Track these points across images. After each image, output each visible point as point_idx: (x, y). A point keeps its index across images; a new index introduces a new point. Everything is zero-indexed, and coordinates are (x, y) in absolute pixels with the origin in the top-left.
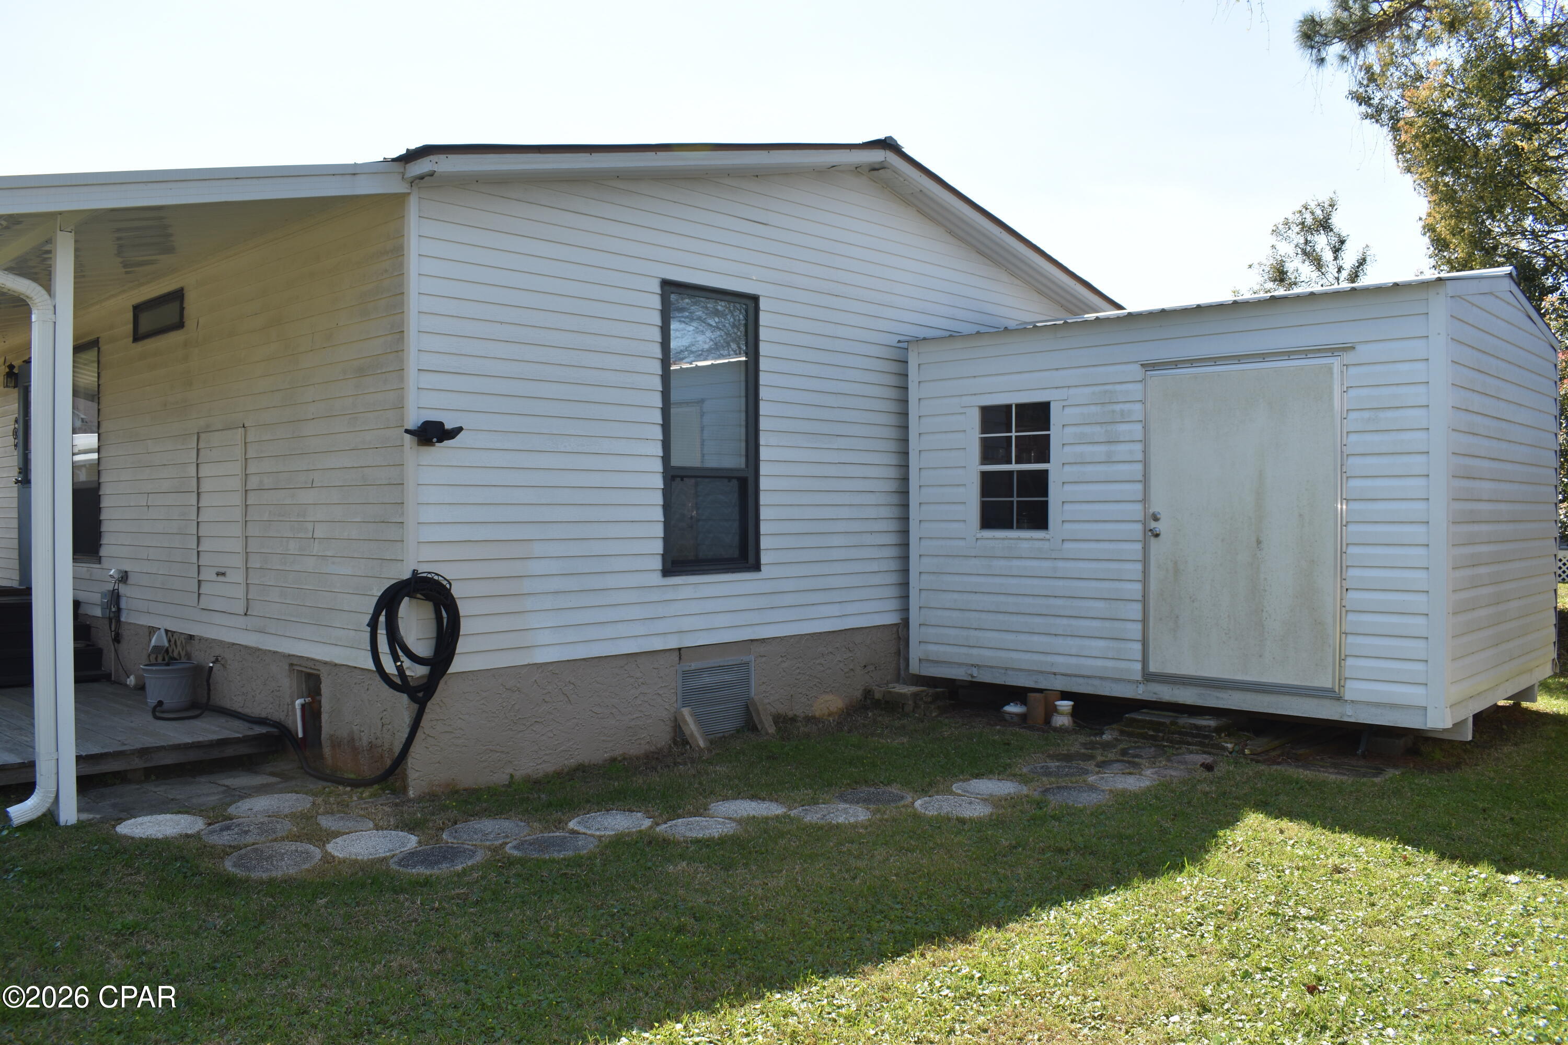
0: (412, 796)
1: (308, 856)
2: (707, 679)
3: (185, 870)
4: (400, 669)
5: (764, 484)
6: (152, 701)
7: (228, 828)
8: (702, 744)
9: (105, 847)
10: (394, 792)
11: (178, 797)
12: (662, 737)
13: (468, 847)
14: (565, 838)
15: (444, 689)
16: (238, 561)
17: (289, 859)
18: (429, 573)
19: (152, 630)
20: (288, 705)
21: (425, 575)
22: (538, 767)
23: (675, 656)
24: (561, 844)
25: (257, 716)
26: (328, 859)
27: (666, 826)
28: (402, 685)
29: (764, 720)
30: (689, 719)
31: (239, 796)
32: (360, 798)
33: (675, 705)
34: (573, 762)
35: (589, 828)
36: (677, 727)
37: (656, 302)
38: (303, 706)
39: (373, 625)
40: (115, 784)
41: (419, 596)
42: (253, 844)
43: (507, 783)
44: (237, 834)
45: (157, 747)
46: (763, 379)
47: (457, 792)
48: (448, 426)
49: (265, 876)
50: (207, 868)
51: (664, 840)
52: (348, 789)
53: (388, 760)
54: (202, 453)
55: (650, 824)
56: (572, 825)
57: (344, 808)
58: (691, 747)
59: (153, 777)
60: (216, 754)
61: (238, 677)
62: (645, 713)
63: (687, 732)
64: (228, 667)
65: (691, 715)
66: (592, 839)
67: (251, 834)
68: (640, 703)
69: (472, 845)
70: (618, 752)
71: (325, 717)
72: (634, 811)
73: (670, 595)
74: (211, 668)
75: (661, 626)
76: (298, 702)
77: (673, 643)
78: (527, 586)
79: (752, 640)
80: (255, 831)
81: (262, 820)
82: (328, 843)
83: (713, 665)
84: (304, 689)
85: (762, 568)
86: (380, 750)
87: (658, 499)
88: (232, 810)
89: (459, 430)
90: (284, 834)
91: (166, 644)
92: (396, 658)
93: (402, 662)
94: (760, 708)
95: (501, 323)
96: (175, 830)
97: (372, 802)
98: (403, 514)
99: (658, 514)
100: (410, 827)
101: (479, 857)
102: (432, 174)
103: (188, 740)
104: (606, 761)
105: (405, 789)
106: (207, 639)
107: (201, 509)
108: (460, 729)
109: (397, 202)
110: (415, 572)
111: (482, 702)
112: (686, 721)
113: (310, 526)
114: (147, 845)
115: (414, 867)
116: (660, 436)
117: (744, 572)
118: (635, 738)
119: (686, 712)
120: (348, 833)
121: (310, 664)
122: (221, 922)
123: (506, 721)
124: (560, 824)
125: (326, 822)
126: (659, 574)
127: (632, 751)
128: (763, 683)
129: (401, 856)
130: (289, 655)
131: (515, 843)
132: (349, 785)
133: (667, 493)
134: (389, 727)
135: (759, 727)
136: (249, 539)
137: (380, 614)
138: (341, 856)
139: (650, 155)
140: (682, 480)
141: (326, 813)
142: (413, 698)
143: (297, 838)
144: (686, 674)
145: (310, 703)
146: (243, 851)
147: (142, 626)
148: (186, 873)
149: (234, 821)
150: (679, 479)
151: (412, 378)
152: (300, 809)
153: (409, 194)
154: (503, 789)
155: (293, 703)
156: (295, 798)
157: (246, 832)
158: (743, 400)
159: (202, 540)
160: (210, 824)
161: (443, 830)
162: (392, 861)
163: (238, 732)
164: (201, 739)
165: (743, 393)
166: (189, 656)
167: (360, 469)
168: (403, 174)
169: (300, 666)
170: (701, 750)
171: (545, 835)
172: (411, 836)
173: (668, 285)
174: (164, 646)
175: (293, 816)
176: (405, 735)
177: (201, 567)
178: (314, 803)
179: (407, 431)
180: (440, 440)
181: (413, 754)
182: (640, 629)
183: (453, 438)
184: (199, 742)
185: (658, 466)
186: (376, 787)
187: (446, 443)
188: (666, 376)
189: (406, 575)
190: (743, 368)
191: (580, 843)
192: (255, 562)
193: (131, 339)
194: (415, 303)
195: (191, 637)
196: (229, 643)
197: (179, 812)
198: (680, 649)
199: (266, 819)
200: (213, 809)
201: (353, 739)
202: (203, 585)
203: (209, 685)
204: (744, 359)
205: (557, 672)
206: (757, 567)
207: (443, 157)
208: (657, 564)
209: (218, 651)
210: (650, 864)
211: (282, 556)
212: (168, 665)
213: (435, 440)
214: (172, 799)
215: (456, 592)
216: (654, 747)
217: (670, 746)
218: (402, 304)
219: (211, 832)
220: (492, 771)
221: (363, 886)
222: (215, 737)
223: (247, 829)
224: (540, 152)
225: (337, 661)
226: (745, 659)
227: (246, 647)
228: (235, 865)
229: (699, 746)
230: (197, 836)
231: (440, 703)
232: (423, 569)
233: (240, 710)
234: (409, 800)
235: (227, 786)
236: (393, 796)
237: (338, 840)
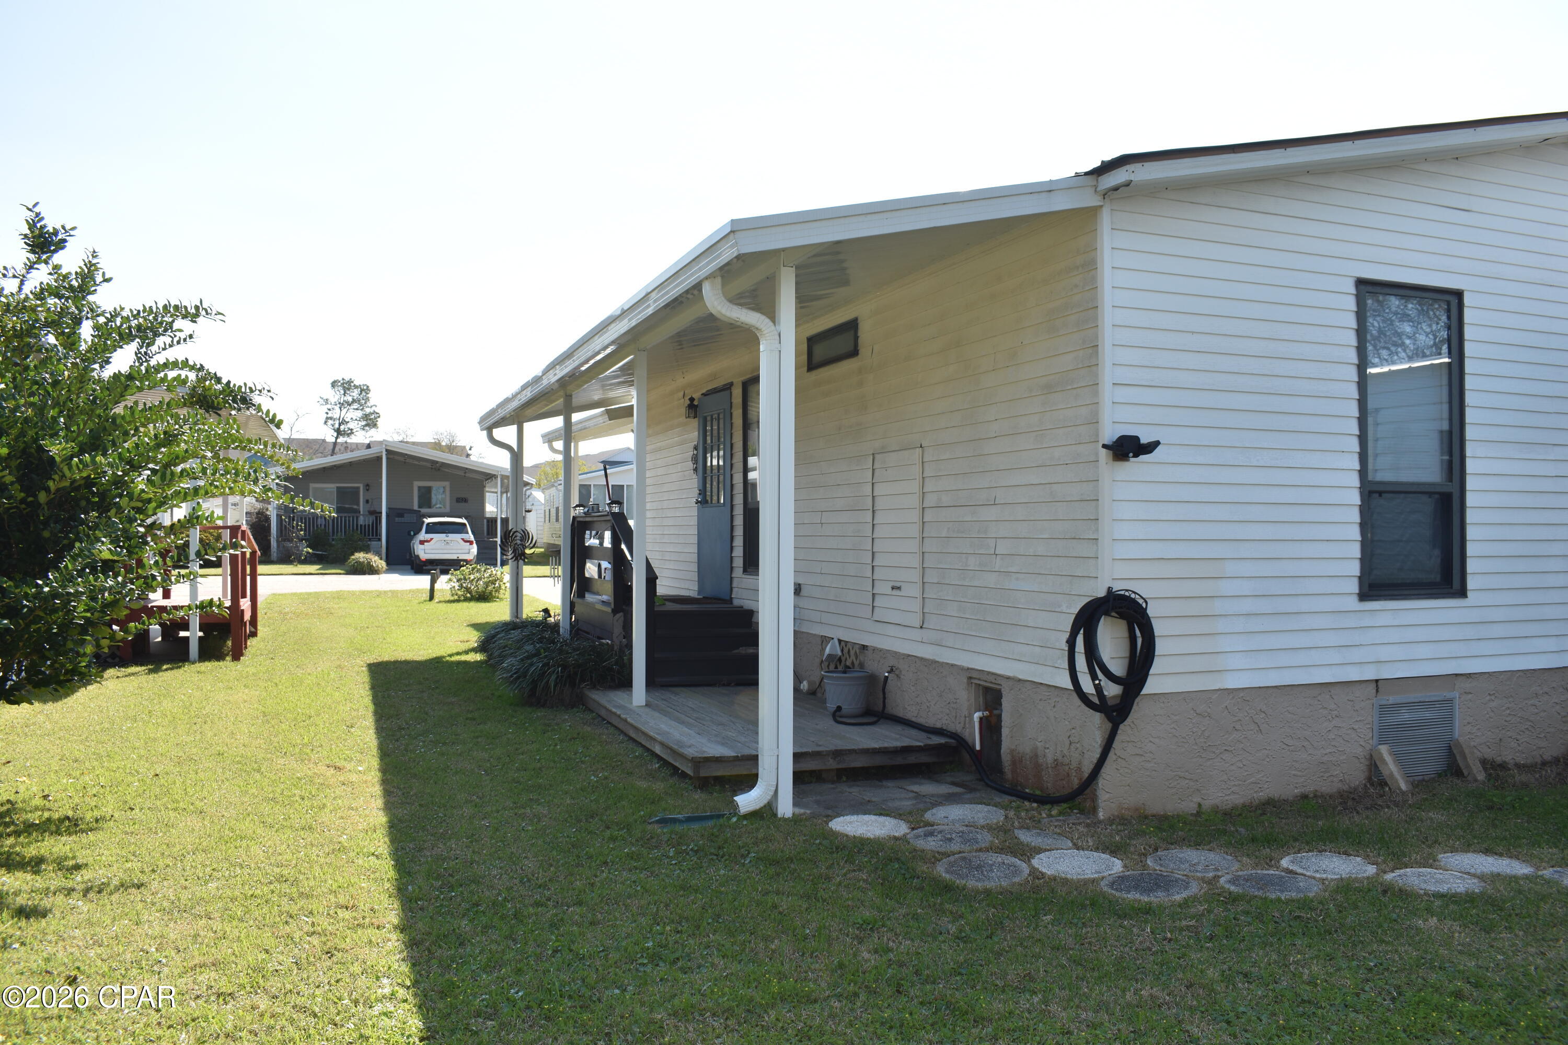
0: (1102, 818)
1: (1017, 871)
2: (1405, 716)
3: (903, 872)
4: (1098, 688)
5: (1470, 500)
6: (831, 706)
7: (931, 834)
8: (1403, 786)
9: (825, 842)
10: (1082, 812)
11: (873, 799)
12: (1357, 776)
13: (1180, 877)
14: (1283, 877)
15: (1140, 710)
16: (915, 576)
17: (998, 871)
18: (1127, 590)
19: (825, 640)
20: (965, 717)
21: (1122, 593)
22: (1227, 798)
23: (1372, 688)
24: (1280, 883)
25: (932, 726)
26: (1036, 874)
27: (1394, 874)
28: (1100, 705)
29: (1471, 765)
30: (1388, 758)
31: (931, 803)
32: (1050, 816)
33: (1371, 742)
34: (1263, 795)
35: (1307, 870)
36: (1373, 766)
37: (1351, 304)
38: (981, 719)
39: (1071, 643)
40: (811, 782)
41: (1113, 614)
42: (960, 852)
43: (1195, 812)
44: (942, 840)
45: (849, 750)
46: (1469, 382)
47: (1146, 817)
48: (1144, 440)
49: (980, 885)
50: (923, 872)
51: (1400, 890)
52: (1035, 805)
53: (1076, 779)
54: (877, 473)
55: (1375, 871)
56: (1285, 863)
57: (1035, 824)
58: (1390, 788)
59: (844, 779)
60: (899, 760)
61: (912, 688)
62: (1339, 749)
63: (1385, 772)
64: (902, 677)
65: (1390, 754)
66: (1313, 881)
67: (954, 842)
68: (1333, 737)
69: (1183, 875)
70: (1310, 789)
71: (1005, 732)
72: (1351, 855)
73: (1367, 621)
74: (887, 678)
75: (1356, 655)
76: (977, 715)
77: (1370, 674)
78: (1219, 607)
79: (1456, 675)
80: (959, 840)
81: (961, 829)
82: (1033, 859)
83: (1413, 700)
84: (981, 702)
85: (1469, 594)
86: (1067, 768)
87: (1356, 517)
88: (928, 816)
89: (1157, 443)
90: (987, 845)
91: (840, 653)
92: (1094, 677)
93: (1100, 680)
94: (1467, 751)
95: (1193, 333)
96: (883, 832)
97: (1064, 821)
98: (1097, 530)
99: (1355, 533)
100: (1114, 850)
101: (1194, 889)
102: (1128, 184)
103: (876, 745)
104: (1297, 797)
105: (1094, 810)
106: (881, 650)
107: (876, 527)
108: (1151, 752)
109: (1091, 214)
110: (1110, 590)
111: (1172, 725)
112: (1385, 760)
113: (992, 543)
114: (861, 845)
115: (1129, 892)
116: (1357, 449)
117: (1443, 598)
118: (1327, 775)
119: (1384, 750)
120: (1049, 850)
121: (991, 679)
122: (953, 929)
123: (1196, 747)
124: (1271, 862)
125: (1025, 837)
126: (1356, 598)
127: (1324, 788)
128: (1469, 723)
129: (1111, 879)
130: (968, 669)
131: (1229, 877)
132: (1035, 801)
133: (1366, 510)
134: (1078, 745)
135: (1466, 773)
136: (926, 555)
137: (1078, 633)
138: (1049, 873)
139: (1348, 144)
140: (1380, 495)
141: (1021, 828)
142: (1109, 718)
143: (1001, 850)
144: (1384, 709)
145: (987, 717)
146: (952, 858)
147: (815, 635)
148: (904, 874)
149: (935, 827)
150: (1377, 495)
151: (1108, 393)
152: (995, 821)
153: (1101, 206)
154: (1191, 818)
155: (971, 716)
156: (986, 809)
157: (950, 840)
158: (1446, 407)
159: (877, 555)
160: (913, 829)
161: (1145, 855)
162: (1102, 883)
163: (919, 741)
164: (886, 745)
165: (1445, 398)
166: (862, 665)
167: (1048, 486)
168: (1096, 187)
169: (979, 679)
170: (1403, 793)
171: (1259, 872)
172: (1115, 859)
173: (1361, 283)
174: (836, 655)
175: (989, 828)
176: (1096, 755)
177: (875, 582)
178: (1006, 817)
179: (1104, 446)
180: (1136, 456)
181: (1104, 775)
182: (1335, 657)
183: (1150, 452)
184: (886, 748)
185: (1355, 481)
186: (1065, 805)
187: (1143, 458)
188: (1363, 381)
189: (1102, 593)
190: (1445, 372)
191: (1301, 884)
192: (931, 577)
193: (806, 368)
194: (1109, 316)
195: (864, 647)
196: (904, 654)
197: (881, 814)
198: (1377, 681)
199: (965, 828)
200: (910, 813)
201: (1036, 756)
202: (877, 597)
203: (884, 693)
204: (1447, 360)
205: (1248, 699)
206: (1462, 593)
207: (1139, 165)
208: (1354, 587)
209: (892, 662)
210: (1394, 916)
211: (961, 571)
212: (845, 672)
213: (1131, 455)
214: (869, 801)
215: (1152, 611)
216: (1347, 786)
217: (1365, 786)
218: (1095, 318)
219: (917, 837)
220: (1180, 799)
221: (1083, 907)
222: (899, 744)
223: (949, 836)
224: (1234, 152)
225: (1021, 677)
226: (1449, 695)
227: (922, 659)
228: (947, 872)
229: (1400, 789)
230: (903, 839)
231: (1132, 725)
232: (1117, 587)
233: (914, 719)
234: (1100, 822)
235: (916, 793)
236: (1083, 816)
237: (1042, 856)
